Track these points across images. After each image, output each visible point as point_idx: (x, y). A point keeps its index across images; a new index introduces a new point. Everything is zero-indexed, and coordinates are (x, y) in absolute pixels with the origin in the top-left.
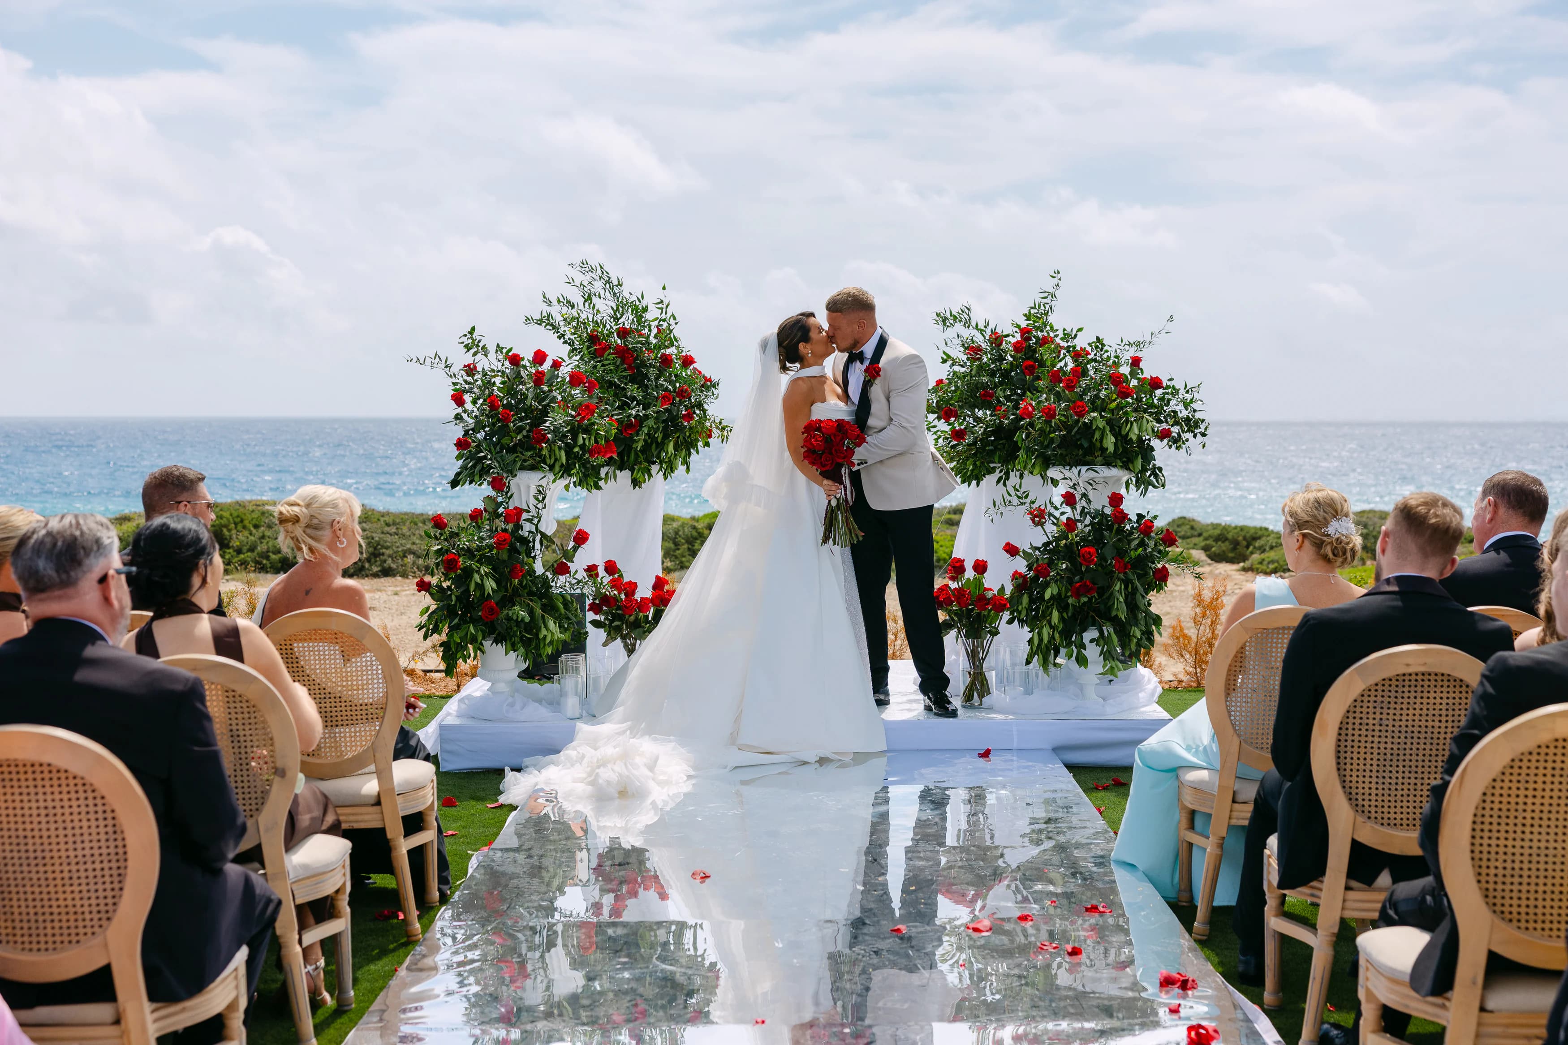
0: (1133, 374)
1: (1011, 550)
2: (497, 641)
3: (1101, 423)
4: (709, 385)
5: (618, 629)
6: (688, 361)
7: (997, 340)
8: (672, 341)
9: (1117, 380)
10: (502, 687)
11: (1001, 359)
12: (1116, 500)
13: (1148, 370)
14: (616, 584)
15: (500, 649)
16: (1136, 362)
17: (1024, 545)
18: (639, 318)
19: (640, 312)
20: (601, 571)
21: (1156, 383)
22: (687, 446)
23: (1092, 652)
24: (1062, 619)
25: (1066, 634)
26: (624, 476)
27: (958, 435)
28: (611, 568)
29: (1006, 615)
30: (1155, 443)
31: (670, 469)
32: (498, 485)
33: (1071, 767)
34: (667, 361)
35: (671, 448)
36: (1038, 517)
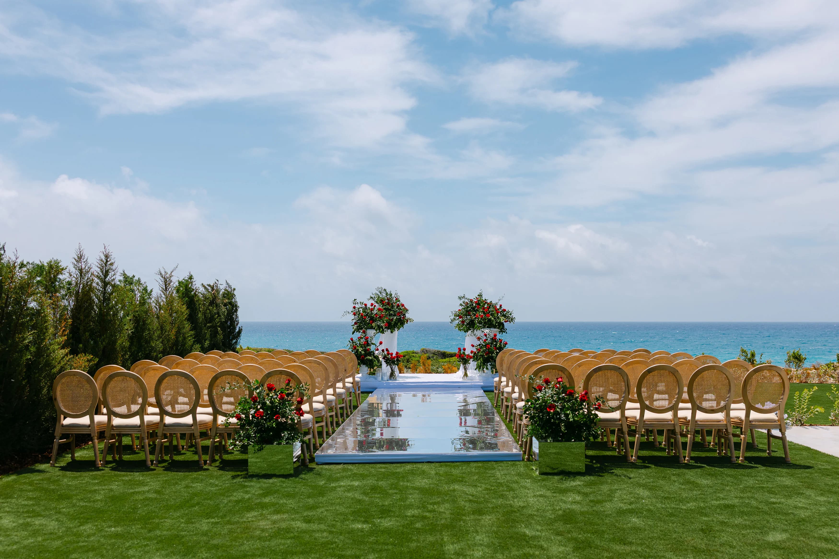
0: (500, 308)
1: (473, 346)
2: (364, 364)
3: (493, 319)
4: (407, 310)
5: (389, 363)
6: (403, 305)
7: (471, 301)
8: (399, 301)
9: (497, 310)
10: (365, 375)
11: (473, 304)
12: (495, 335)
13: (503, 307)
14: (388, 354)
15: (364, 366)
16: (501, 306)
17: (475, 345)
18: (391, 296)
19: (391, 295)
20: (385, 350)
21: (504, 310)
22: (402, 324)
23: (489, 367)
24: (483, 360)
25: (484, 364)
26: (389, 331)
27: (463, 322)
28: (387, 350)
29: (472, 360)
30: (504, 323)
31: (399, 329)
32: (364, 332)
33: (485, 391)
34: (398, 306)
35: (399, 324)
36: (479, 339)
